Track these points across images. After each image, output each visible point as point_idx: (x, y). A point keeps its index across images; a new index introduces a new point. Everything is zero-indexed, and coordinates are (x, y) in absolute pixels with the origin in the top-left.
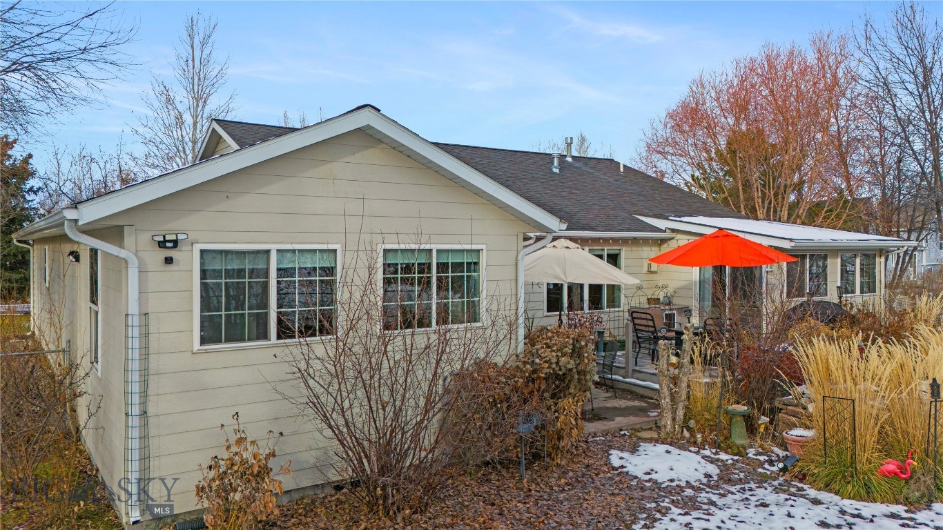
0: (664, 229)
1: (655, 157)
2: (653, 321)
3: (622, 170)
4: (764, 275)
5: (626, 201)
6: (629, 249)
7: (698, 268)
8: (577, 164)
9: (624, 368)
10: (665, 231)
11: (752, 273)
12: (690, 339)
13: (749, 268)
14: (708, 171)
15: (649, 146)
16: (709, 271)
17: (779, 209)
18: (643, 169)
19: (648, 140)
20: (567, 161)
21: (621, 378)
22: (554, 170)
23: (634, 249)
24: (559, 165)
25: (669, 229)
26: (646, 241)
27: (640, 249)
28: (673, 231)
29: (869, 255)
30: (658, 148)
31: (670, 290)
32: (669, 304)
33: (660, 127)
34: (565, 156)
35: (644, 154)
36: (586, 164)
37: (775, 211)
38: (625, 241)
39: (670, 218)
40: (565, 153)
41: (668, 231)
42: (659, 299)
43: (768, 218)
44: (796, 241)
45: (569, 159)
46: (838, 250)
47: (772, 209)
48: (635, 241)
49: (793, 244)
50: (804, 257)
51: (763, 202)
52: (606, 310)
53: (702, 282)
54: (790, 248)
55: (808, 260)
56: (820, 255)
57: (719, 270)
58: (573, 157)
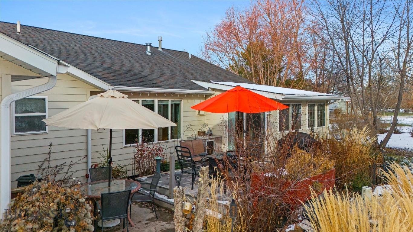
0: (208, 88)
1: (210, 52)
2: (190, 153)
3: (190, 57)
4: (266, 116)
5: (188, 72)
6: (186, 101)
7: (227, 113)
8: (165, 52)
9: (168, 189)
10: (208, 90)
11: (259, 117)
12: (205, 182)
13: (257, 114)
14: (238, 62)
15: (206, 46)
16: (233, 115)
17: (272, 81)
18: (203, 58)
19: (205, 42)
20: (159, 51)
21: (165, 198)
22: (148, 53)
23: (190, 101)
24: (151, 50)
25: (211, 88)
26: (196, 96)
27: (193, 101)
28: (213, 89)
29: (322, 104)
30: (210, 47)
31: (211, 126)
32: (211, 135)
33: (212, 35)
34: (158, 48)
35: (204, 50)
36: (170, 53)
37: (270, 81)
38: (182, 95)
39: (212, 82)
40: (158, 47)
41: (210, 89)
42: (205, 132)
43: (266, 84)
44: (286, 95)
45: (160, 50)
46: (307, 101)
47: (269, 80)
48: (189, 96)
49: (284, 97)
50: (289, 105)
51: (264, 77)
52: (170, 140)
53: (230, 121)
54: (281, 99)
55: (291, 107)
56: (297, 104)
57: (239, 114)
58: (163, 49)
